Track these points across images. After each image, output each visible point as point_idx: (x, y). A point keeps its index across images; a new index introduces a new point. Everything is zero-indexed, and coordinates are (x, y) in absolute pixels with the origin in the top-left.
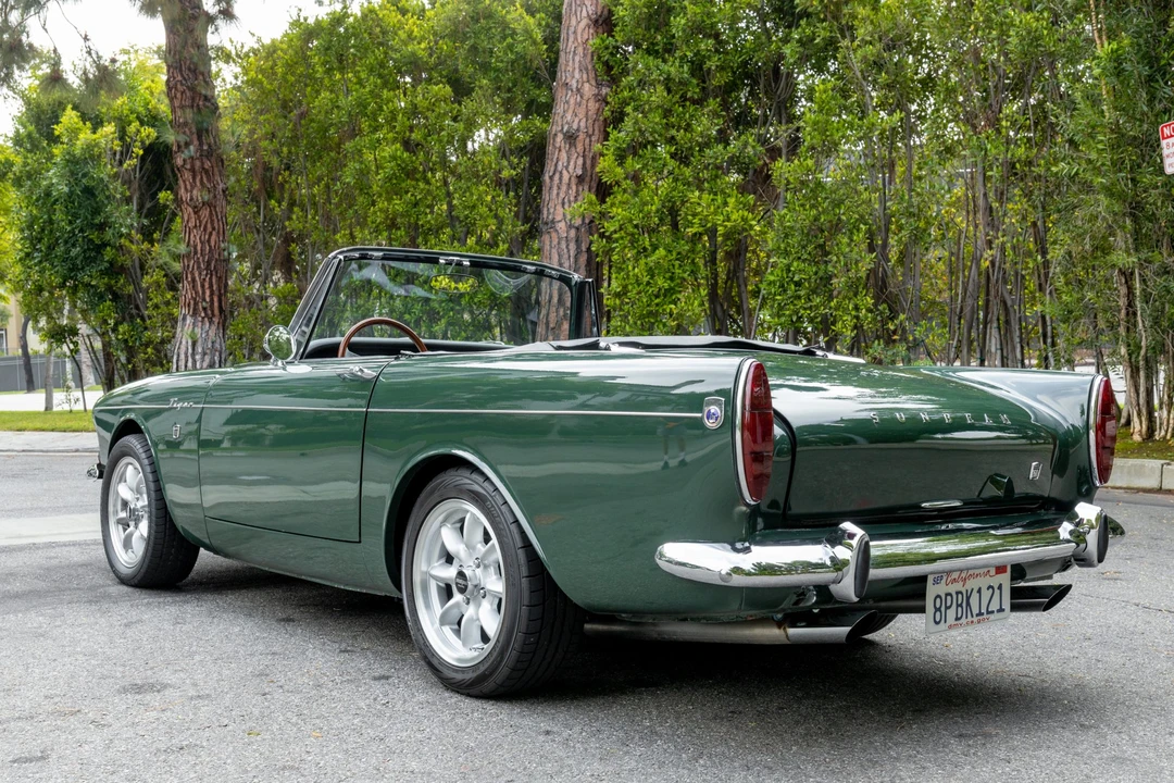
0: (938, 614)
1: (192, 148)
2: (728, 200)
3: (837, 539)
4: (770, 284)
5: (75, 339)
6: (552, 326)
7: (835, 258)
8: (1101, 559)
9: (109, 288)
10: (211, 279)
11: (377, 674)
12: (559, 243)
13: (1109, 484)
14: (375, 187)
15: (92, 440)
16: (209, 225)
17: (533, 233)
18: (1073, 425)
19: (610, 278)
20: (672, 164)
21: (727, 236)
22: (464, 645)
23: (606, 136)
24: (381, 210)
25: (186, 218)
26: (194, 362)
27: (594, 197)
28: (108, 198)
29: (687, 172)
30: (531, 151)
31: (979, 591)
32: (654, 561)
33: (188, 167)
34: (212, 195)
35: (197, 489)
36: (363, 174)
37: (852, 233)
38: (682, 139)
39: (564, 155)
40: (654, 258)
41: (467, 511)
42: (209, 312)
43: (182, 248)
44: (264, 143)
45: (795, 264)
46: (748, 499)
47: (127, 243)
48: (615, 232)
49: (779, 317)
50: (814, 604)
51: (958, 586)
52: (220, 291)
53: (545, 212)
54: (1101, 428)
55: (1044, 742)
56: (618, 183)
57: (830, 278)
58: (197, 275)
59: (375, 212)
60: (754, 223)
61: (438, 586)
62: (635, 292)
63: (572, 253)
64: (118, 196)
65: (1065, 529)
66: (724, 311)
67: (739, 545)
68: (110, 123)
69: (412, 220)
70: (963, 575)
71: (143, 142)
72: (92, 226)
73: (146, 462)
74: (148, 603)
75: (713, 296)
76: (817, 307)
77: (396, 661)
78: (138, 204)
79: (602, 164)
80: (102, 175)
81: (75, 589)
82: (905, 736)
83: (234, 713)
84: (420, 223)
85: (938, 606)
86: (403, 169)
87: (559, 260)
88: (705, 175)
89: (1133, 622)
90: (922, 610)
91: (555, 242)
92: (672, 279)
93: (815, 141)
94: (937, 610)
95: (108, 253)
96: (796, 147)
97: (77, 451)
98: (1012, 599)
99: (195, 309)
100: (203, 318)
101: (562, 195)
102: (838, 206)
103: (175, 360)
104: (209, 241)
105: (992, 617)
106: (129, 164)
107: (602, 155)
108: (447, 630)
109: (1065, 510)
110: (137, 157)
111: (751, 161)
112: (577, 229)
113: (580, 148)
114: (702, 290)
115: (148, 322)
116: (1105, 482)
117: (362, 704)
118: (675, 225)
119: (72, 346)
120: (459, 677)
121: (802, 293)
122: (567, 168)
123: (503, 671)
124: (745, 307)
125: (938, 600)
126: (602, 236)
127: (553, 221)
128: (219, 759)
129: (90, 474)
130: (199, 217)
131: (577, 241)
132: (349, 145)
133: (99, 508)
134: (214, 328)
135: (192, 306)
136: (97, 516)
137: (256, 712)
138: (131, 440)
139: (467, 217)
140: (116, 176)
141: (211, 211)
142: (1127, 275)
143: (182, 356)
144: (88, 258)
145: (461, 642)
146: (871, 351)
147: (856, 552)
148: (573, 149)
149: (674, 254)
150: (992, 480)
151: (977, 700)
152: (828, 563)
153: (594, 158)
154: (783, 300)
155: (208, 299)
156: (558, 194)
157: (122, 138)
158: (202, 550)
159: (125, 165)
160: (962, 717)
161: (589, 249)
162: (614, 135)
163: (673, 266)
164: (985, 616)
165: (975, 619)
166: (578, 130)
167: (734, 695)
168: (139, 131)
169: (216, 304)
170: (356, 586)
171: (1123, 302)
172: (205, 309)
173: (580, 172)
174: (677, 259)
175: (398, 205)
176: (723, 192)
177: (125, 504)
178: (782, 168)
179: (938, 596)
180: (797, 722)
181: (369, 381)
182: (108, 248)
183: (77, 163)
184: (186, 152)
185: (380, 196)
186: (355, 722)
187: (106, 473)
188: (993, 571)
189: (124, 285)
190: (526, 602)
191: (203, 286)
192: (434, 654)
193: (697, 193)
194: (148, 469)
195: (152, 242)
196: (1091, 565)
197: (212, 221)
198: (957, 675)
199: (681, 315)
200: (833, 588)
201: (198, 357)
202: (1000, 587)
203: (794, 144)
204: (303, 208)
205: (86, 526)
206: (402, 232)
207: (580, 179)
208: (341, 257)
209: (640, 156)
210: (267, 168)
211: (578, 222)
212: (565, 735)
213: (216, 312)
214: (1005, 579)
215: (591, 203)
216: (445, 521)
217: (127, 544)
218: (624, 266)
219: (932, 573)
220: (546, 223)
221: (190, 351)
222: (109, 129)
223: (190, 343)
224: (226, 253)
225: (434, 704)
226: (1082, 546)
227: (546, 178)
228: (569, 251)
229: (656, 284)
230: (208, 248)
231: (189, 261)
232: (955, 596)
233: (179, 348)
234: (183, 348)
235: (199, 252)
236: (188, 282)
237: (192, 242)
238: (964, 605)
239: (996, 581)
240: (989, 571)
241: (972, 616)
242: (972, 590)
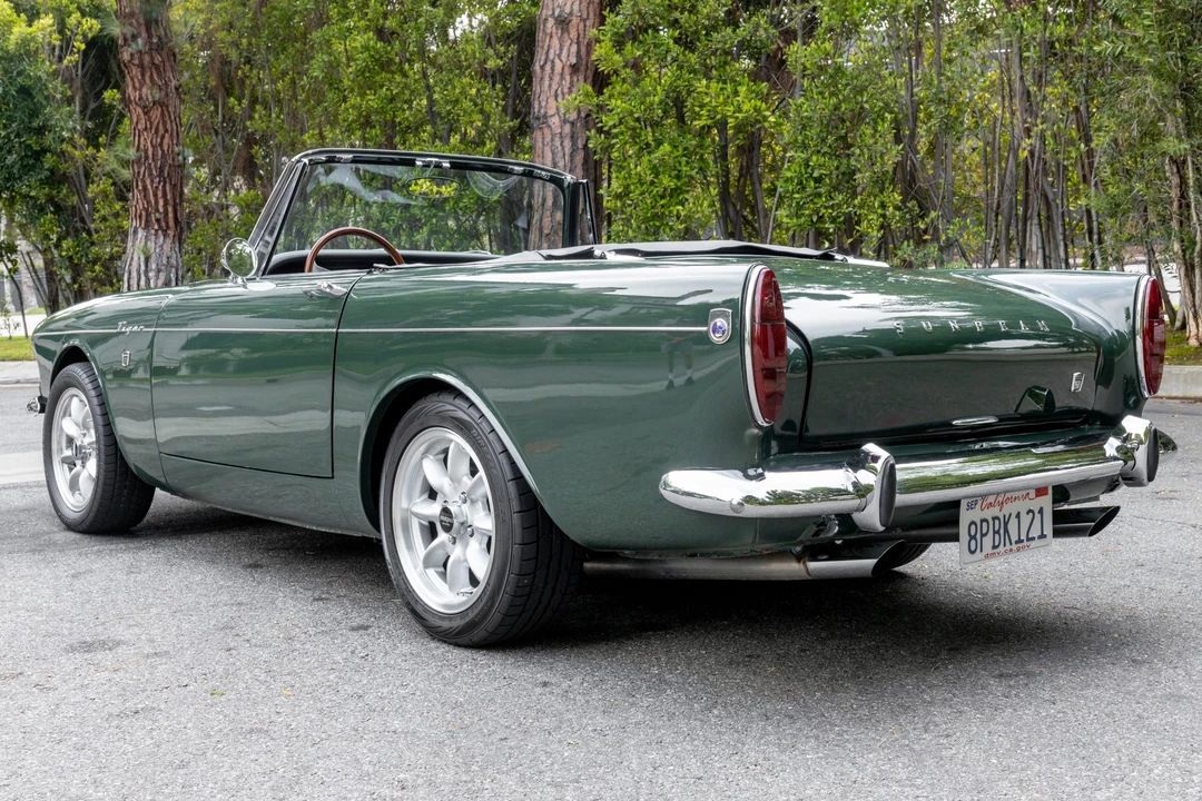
0: (973, 542)
1: (140, 41)
2: (739, 88)
3: (859, 462)
4: (787, 180)
5: (13, 257)
6: (546, 231)
7: (858, 151)
8: (1151, 478)
9: (51, 200)
10: (164, 187)
11: (354, 624)
12: (552, 140)
13: (1159, 393)
14: (346, 81)
15: (32, 370)
16: (161, 127)
17: (524, 129)
18: (1117, 331)
19: (610, 178)
20: (676, 49)
21: (739, 128)
22: (451, 589)
23: (602, 21)
24: (353, 107)
25: (135, 120)
26: (148, 279)
27: (590, 89)
28: (47, 98)
29: (693, 58)
30: (519, 39)
31: (1018, 516)
32: (658, 491)
33: (136, 62)
34: (163, 93)
35: (151, 422)
36: (332, 67)
37: (876, 123)
38: (687, 22)
39: (555, 42)
40: (658, 154)
41: (451, 441)
42: (164, 224)
43: (132, 153)
44: (221, 35)
45: (814, 158)
46: (761, 421)
47: (70, 149)
48: (615, 126)
49: (798, 217)
50: (836, 534)
51: (995, 511)
52: (174, 200)
53: (536, 106)
54: (1149, 333)
55: (1092, 680)
56: (616, 72)
57: (854, 173)
58: (148, 182)
59: (347, 109)
60: (768, 113)
61: (421, 525)
62: (637, 192)
63: (567, 150)
64: (59, 96)
65: (1111, 445)
66: (737, 212)
67: (751, 472)
68: (47, 14)
69: (388, 117)
70: (1000, 499)
71: (85, 35)
72: (30, 130)
73: (93, 393)
74: (99, 551)
75: (724, 196)
76: (839, 206)
77: (377, 609)
78: (81, 105)
79: (599, 51)
80: (39, 73)
81: (15, 537)
82: (940, 678)
83: (194, 671)
84: (398, 120)
85: (973, 533)
86: (376, 60)
87: (553, 159)
88: (713, 61)
89: (1190, 546)
90: (955, 538)
91: (548, 138)
92: (678, 177)
93: (833, 22)
94: (973, 537)
95: (49, 161)
96: (813, 29)
97: (18, 382)
98: (1054, 523)
99: (147, 221)
100: (156, 231)
101: (554, 87)
102: (861, 93)
103: (126, 279)
104: (161, 145)
105: (1033, 544)
106: (69, 60)
107: (598, 41)
108: (431, 572)
109: (1111, 424)
110: (79, 51)
111: (765, 46)
112: (573, 124)
113: (573, 34)
114: (712, 190)
115: (95, 236)
116: (1155, 393)
117: (339, 658)
118: (681, 118)
119: (10, 266)
120: (446, 624)
121: (822, 190)
122: (559, 56)
123: (495, 617)
124: (760, 207)
125: (973, 527)
126: (600, 131)
127: (545, 116)
128: (179, 723)
129: (30, 408)
130: (150, 118)
131: (572, 137)
132: (316, 35)
133: (41, 445)
134: (169, 241)
135: (144, 218)
136: (40, 454)
137: (220, 669)
138: (75, 369)
139: (449, 113)
140: (55, 74)
141: (162, 111)
142: (1179, 164)
143: (134, 274)
144: (26, 166)
145: (447, 586)
146: (900, 253)
147: (880, 476)
148: (566, 35)
149: (680, 149)
150: (1031, 393)
151: (1019, 636)
152: (851, 489)
153: (589, 45)
154: (802, 198)
155: (161, 210)
156: (550, 86)
157: (61, 32)
158: (158, 491)
159: (65, 62)
160: (1002, 655)
161: (585, 146)
162: (611, 18)
163: (680, 163)
164: (1025, 543)
165: (1014, 547)
166: (571, 14)
167: (752, 637)
168: (80, 23)
169: (171, 215)
170: (331, 527)
171: (1175, 193)
172: (158, 220)
173: (574, 61)
174: (684, 155)
175: (372, 101)
176: (733, 80)
177: (70, 440)
178: (797, 53)
179: (973, 523)
180: (821, 666)
181: (339, 298)
182: (49, 155)
183: (11, 60)
184: (134, 45)
185: (352, 91)
186: (331, 677)
187: (48, 406)
188: (1032, 494)
189: (67, 196)
190: (518, 540)
191: (155, 195)
192: (418, 600)
193: (704, 82)
194: (95, 401)
195: (97, 147)
196: (1140, 484)
197: (165, 123)
198: (997, 609)
199: (689, 218)
200: (856, 517)
201: (151, 274)
202: (1041, 511)
203: (810, 26)
204: (266, 106)
205: (30, 466)
206: (377, 131)
207: (575, 69)
208: (306, 160)
209: (641, 42)
210: (225, 62)
211: (573, 116)
212: (565, 685)
213: (171, 223)
214: (1046, 502)
215: (587, 95)
216: (427, 451)
217: (74, 485)
218: (625, 164)
219: (965, 497)
220: (538, 118)
221: (143, 268)
222: (47, 21)
223: (142, 259)
224: (180, 158)
225: (419, 655)
226: (1131, 463)
227: (537, 68)
228: (563, 149)
229: (661, 183)
230: (160, 152)
231: (139, 168)
232: (991, 522)
233: (130, 265)
234: (135, 264)
235: (151, 157)
236: (139, 191)
237: (142, 146)
238: (1002, 531)
239: (1037, 504)
240: (1028, 494)
241: (1011, 544)
242: (1010, 515)
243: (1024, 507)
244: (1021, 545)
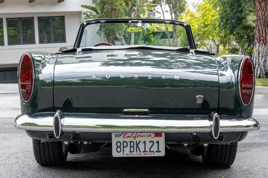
10: (265, 29)
16: (265, 9)
25: (257, 7)
26: (259, 60)
31: (144, 142)
42: (265, 41)
43: (255, 18)
46: (26, 102)
51: (131, 139)
58: (260, 27)
70: (134, 135)
94: (118, 147)
99: (259, 40)
100: (262, 44)
104: (265, 14)
130: (261, 6)
134: (266, 47)
135: (258, 39)
141: (265, 3)
143: (255, 58)
172: (263, 40)
179: (119, 142)
188: (153, 135)
191: (262, 32)
197: (266, 7)
201: (260, 58)
202: (158, 142)
214: (161, 139)
221: (257, 56)
223: (257, 53)
230: (264, 17)
231: (258, 23)
232: (129, 143)
233: (254, 55)
234: (255, 55)
235: (261, 19)
236: (257, 30)
237: (259, 15)
239: (155, 139)
240: (151, 135)
241: (140, 152)
242: (140, 142)
243: (148, 140)
244: (146, 153)
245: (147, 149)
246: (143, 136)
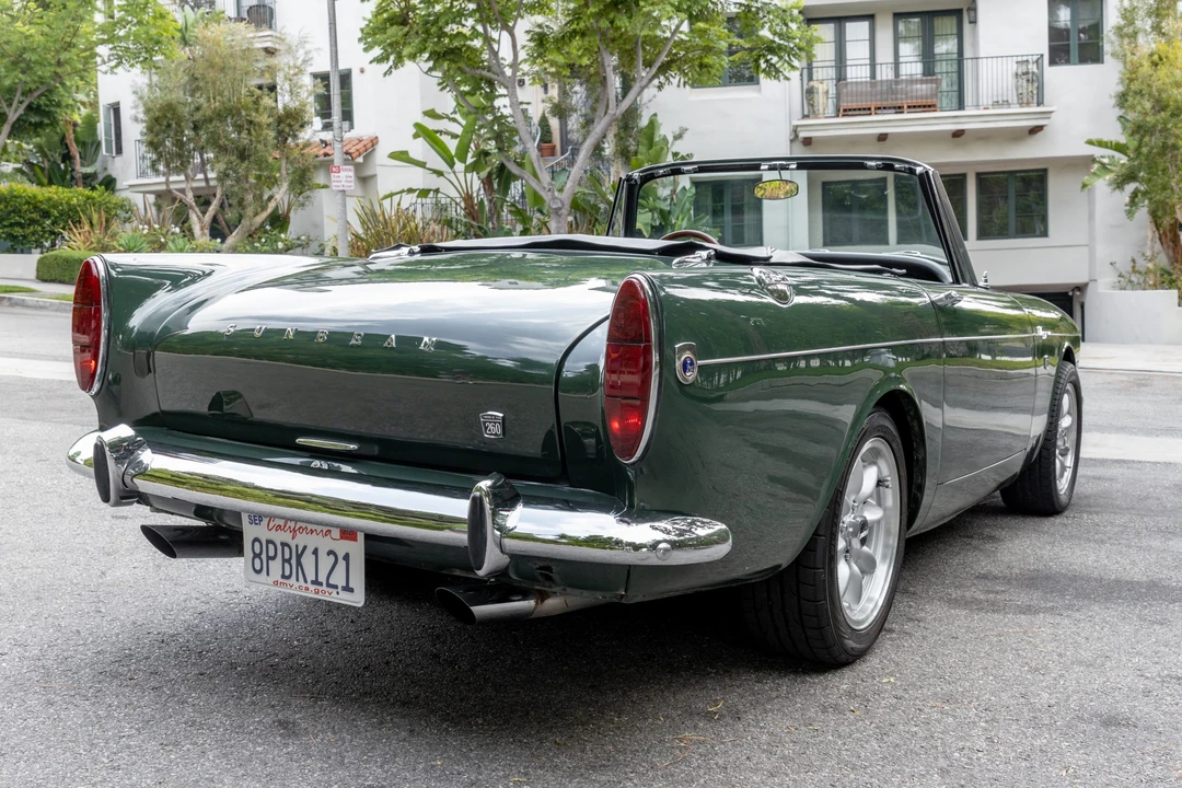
0: (257, 561)
31: (315, 552)
51: (286, 537)
70: (293, 525)
85: (257, 551)
90: (240, 553)
94: (257, 556)
125: (257, 544)
164: (324, 588)
165: (309, 586)
179: (258, 540)
188: (335, 532)
202: (346, 557)
214: (355, 548)
219: (248, 512)
232: (279, 548)
238: (294, 562)
239: (343, 547)
240: (330, 531)
241: (306, 581)
242: (305, 548)
243: (325, 544)
244: (320, 588)
245: (322, 578)
246: (312, 532)
